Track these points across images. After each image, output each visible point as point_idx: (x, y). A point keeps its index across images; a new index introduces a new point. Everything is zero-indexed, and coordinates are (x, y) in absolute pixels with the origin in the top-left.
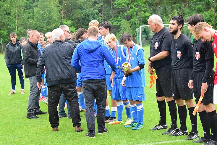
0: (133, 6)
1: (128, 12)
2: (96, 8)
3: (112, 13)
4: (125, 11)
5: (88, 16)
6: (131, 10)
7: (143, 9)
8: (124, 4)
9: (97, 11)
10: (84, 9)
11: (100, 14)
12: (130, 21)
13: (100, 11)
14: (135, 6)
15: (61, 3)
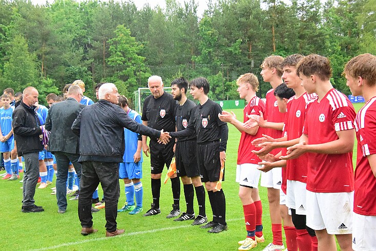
0: (130, 64)
1: (124, 71)
2: (84, 65)
3: (106, 71)
4: (121, 70)
5: (75, 74)
6: (128, 69)
7: (142, 69)
8: (118, 62)
9: (85, 68)
10: (69, 66)
11: (89, 72)
12: (127, 82)
13: (90, 69)
14: (133, 64)
15: (39, 57)
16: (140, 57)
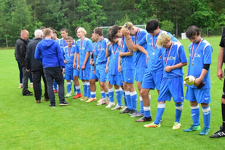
0: (92, 11)
1: (88, 16)
2: (62, 12)
3: (75, 16)
4: (86, 15)
5: (56, 18)
6: (91, 14)
7: (101, 14)
8: (85, 10)
9: (63, 14)
10: (52, 13)
11: (66, 17)
12: (90, 23)
13: (66, 15)
14: (95, 11)
15: (33, 8)
16: (99, 6)
